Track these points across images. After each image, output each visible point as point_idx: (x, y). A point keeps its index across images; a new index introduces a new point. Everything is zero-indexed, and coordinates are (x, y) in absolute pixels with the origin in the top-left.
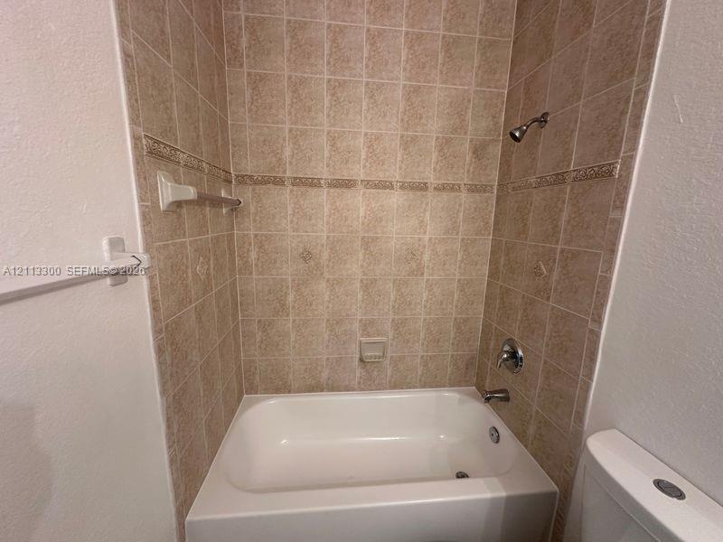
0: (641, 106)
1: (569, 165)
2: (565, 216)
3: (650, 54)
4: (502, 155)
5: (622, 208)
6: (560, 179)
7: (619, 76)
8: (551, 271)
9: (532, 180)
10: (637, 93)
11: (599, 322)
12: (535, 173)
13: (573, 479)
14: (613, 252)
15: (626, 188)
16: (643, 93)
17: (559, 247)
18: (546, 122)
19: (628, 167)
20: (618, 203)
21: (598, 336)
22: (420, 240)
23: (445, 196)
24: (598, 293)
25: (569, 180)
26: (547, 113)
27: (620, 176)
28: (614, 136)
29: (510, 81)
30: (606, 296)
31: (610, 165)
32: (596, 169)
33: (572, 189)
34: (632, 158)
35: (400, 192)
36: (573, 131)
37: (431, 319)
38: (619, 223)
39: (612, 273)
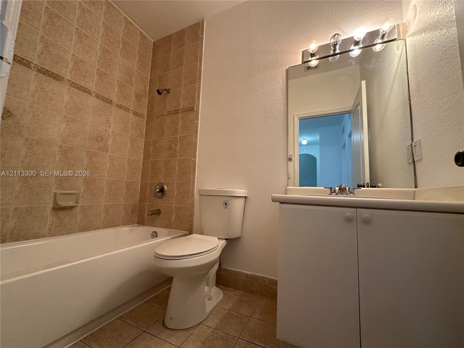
0: (199, 91)
1: (180, 107)
2: (180, 125)
3: (200, 79)
4: (148, 103)
5: (198, 119)
6: (177, 112)
7: (193, 82)
8: (176, 146)
9: (165, 113)
10: (198, 88)
11: (195, 157)
12: (166, 110)
13: (193, 223)
14: (197, 133)
15: (198, 114)
16: (199, 88)
17: (179, 136)
18: (169, 92)
19: (198, 108)
20: (196, 118)
21: (195, 162)
22: (106, 130)
23: (121, 112)
24: (194, 147)
25: (180, 112)
26: (169, 89)
27: (196, 110)
28: (194, 99)
29: (151, 74)
30: (196, 147)
31: (193, 107)
32: (189, 108)
33: (181, 116)
34: (199, 105)
35: (94, 98)
36: (180, 96)
37: (111, 180)
38: (198, 124)
39: (197, 139)
